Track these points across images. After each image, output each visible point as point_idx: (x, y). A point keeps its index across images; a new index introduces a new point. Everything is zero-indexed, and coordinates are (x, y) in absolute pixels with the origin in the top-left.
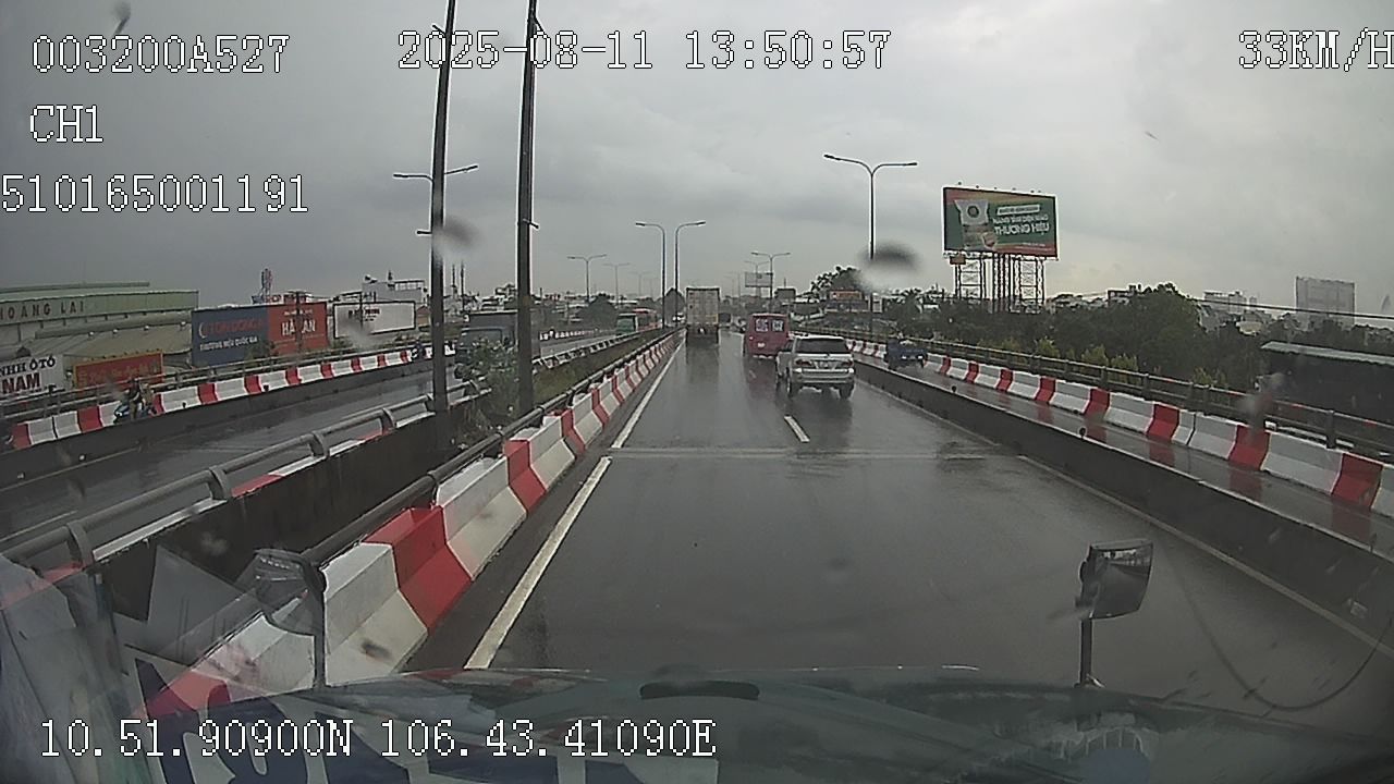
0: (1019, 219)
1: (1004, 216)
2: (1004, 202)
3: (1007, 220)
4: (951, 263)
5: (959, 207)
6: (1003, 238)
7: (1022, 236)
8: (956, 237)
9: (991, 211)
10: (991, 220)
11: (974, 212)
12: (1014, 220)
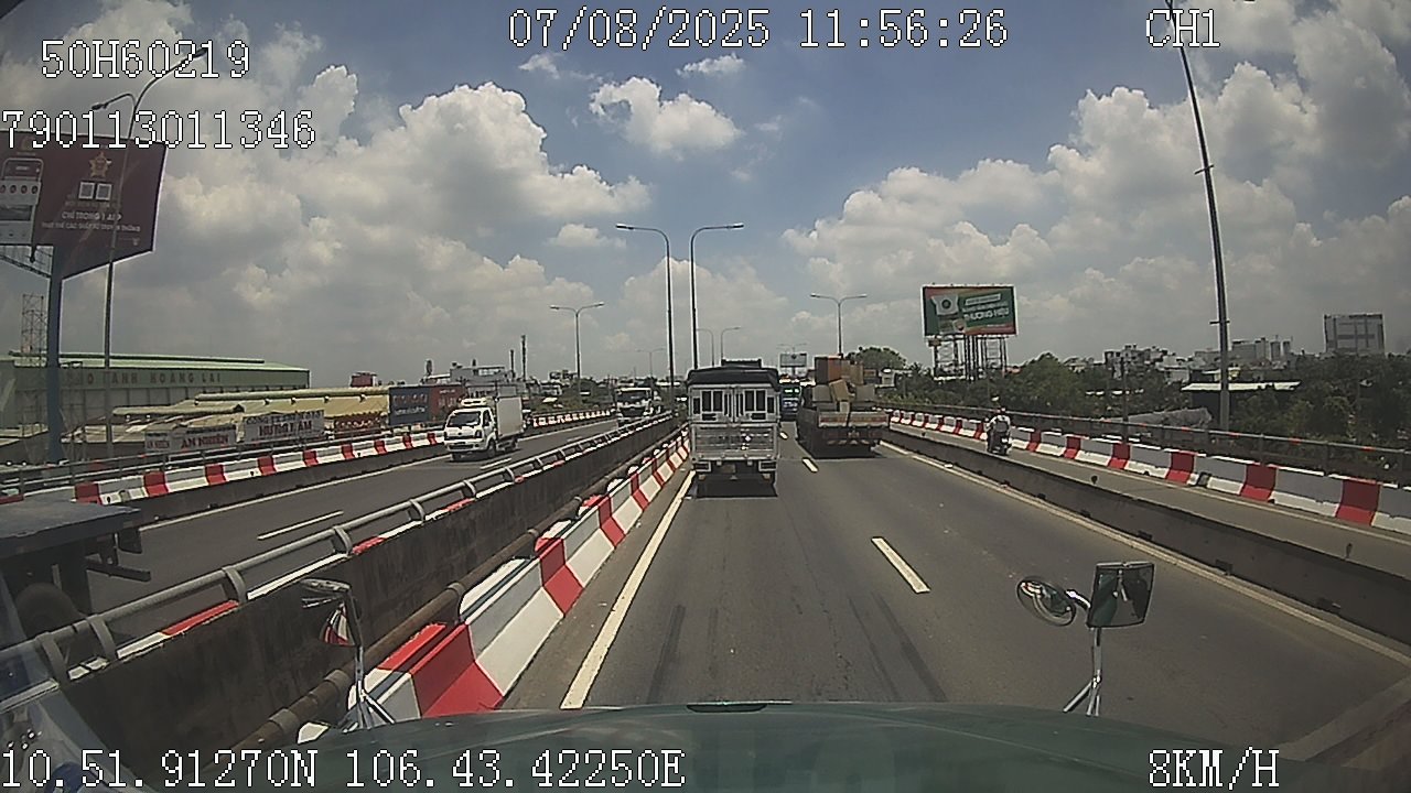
0: (983, 307)
1: (970, 306)
2: (972, 294)
3: (973, 309)
4: (930, 345)
5: (935, 302)
6: (970, 322)
7: (985, 321)
8: (933, 323)
9: (961, 302)
10: (960, 310)
12: (979, 308)
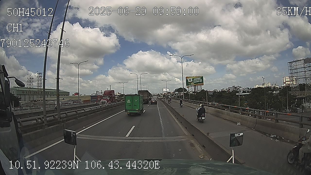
2: (195, 78)
3: (195, 81)
4: (187, 87)
5: (188, 79)
6: (195, 83)
7: (198, 83)
8: (188, 83)
9: (193, 79)
10: (193, 81)
11: (190, 80)
12: (196, 80)
